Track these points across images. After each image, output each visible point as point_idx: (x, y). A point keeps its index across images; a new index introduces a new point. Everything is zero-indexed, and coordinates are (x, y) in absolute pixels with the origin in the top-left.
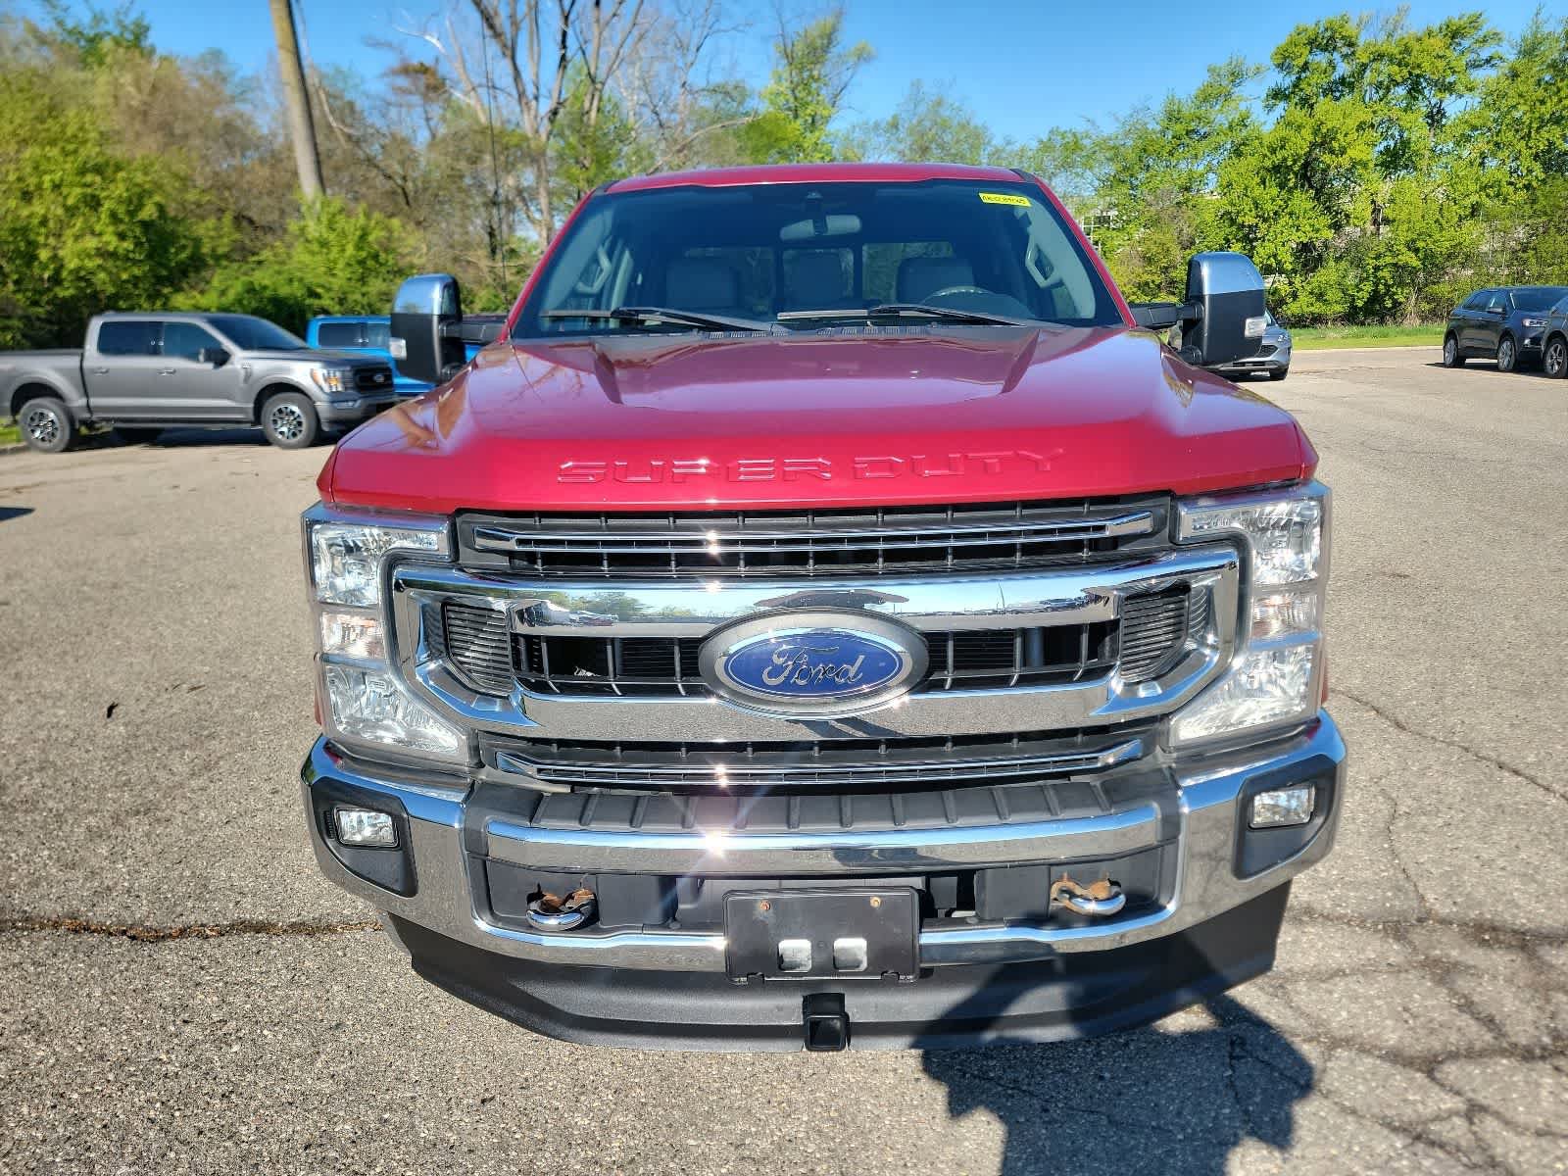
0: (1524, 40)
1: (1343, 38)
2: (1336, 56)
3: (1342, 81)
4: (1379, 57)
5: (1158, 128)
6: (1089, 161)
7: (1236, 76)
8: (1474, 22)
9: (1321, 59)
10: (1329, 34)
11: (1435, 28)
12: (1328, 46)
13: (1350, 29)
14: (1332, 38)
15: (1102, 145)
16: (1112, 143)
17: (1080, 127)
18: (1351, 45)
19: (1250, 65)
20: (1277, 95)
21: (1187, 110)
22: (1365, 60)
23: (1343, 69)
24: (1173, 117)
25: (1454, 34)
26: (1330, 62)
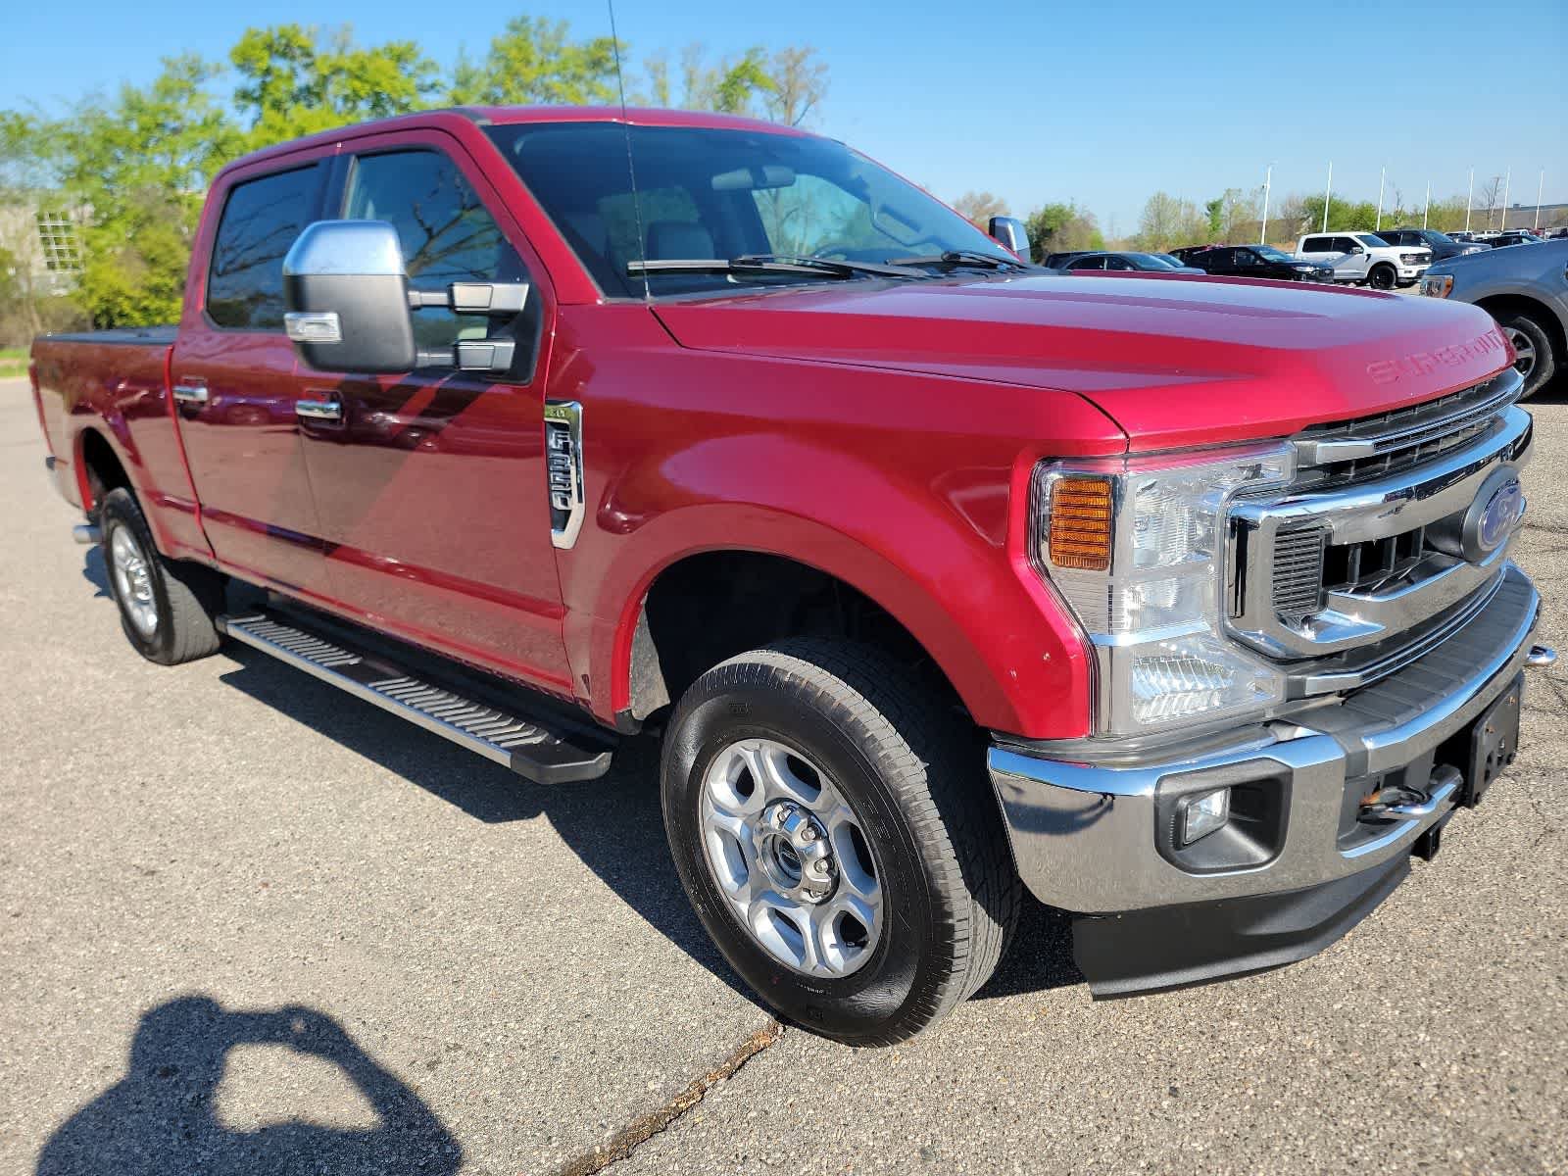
0: (457, 71)
1: (300, 47)
2: (296, 64)
3: (308, 89)
4: (337, 71)
5: (119, 117)
6: (42, 147)
7: (196, 72)
8: (411, 48)
9: (281, 65)
10: (284, 41)
11: (380, 48)
12: (286, 53)
13: (303, 39)
14: (287, 46)
15: (54, 130)
16: (66, 130)
17: (23, 109)
18: (308, 55)
19: (208, 60)
20: (245, 95)
21: (149, 100)
22: (326, 72)
23: (305, 78)
24: (134, 106)
25: (399, 59)
26: (293, 70)
